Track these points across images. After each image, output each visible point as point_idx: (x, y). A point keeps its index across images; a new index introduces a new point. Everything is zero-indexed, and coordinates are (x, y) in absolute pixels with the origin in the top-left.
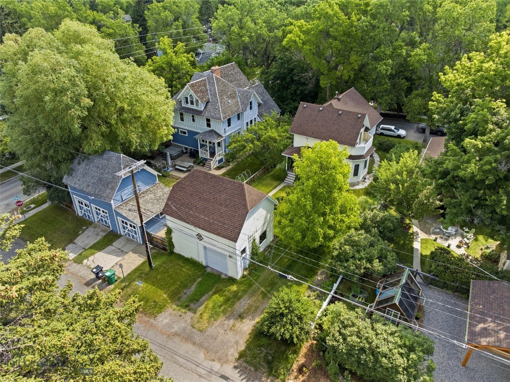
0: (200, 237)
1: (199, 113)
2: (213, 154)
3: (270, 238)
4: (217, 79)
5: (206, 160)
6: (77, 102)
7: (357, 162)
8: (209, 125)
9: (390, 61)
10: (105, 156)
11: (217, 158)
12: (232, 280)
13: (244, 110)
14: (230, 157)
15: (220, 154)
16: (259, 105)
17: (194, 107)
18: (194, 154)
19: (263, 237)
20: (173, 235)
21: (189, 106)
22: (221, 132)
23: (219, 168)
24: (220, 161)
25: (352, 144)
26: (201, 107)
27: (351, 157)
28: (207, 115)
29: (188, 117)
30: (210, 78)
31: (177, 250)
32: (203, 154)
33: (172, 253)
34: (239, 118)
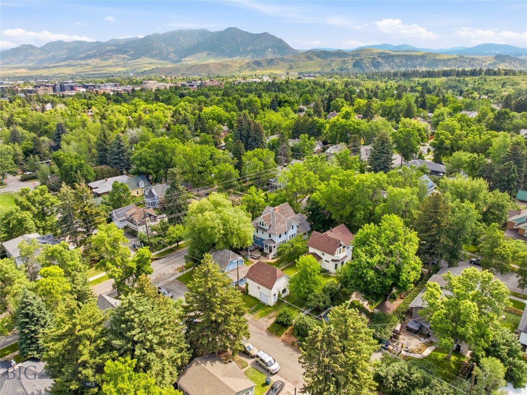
0: (259, 288)
1: (266, 230)
2: (271, 251)
3: (288, 292)
4: (276, 213)
5: (267, 254)
6: (219, 232)
7: (336, 263)
8: (270, 236)
9: (362, 212)
10: (223, 251)
11: (273, 253)
12: (269, 306)
13: (288, 230)
14: (279, 254)
15: (274, 251)
16: (298, 227)
17: (264, 227)
18: (261, 250)
19: (284, 291)
20: (249, 286)
21: (261, 226)
22: (276, 241)
23: (273, 259)
24: (274, 255)
25: (333, 254)
26: (267, 228)
27: (333, 260)
28: (269, 232)
29: (260, 232)
30: (273, 213)
31: (249, 293)
32: (266, 251)
33: (247, 294)
34: (286, 233)
